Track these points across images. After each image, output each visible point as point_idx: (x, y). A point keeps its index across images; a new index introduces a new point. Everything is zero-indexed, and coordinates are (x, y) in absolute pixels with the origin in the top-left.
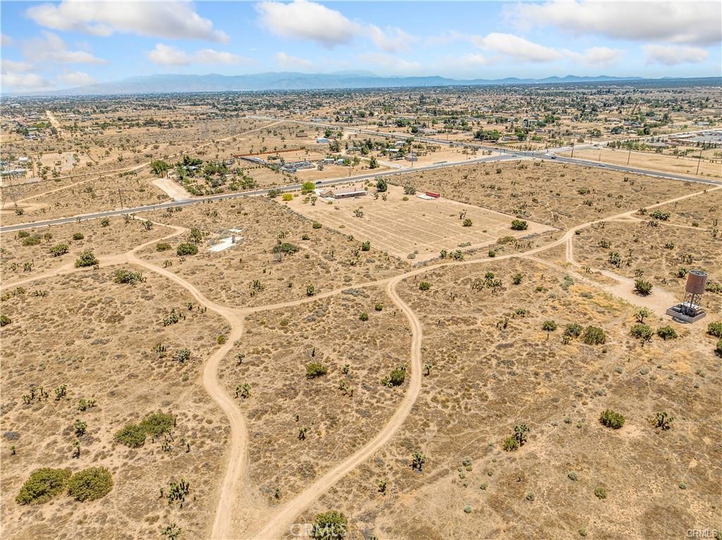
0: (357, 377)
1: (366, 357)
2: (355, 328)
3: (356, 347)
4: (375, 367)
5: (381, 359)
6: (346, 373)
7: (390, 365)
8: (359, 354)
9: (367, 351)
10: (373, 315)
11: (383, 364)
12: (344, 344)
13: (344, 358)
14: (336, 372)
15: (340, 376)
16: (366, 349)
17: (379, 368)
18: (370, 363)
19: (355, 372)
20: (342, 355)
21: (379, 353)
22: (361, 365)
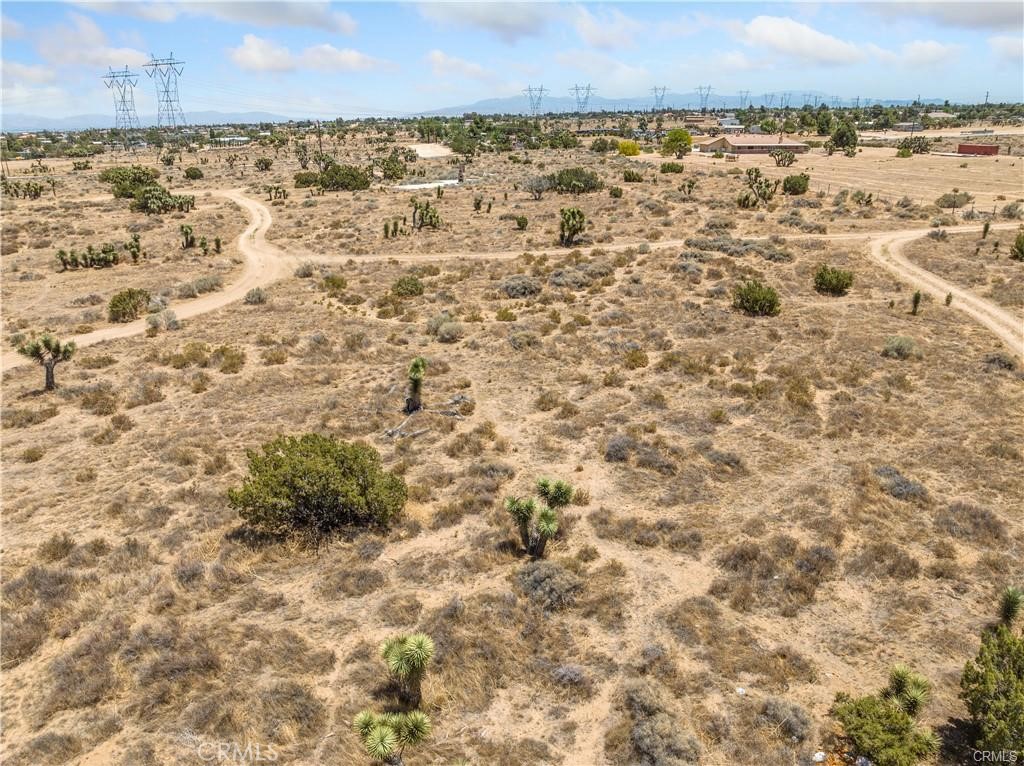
0: (609, 610)
1: (731, 466)
2: (702, 333)
3: (678, 403)
4: (787, 547)
5: (842, 498)
6: (537, 551)
7: (925, 559)
8: (685, 443)
9: (744, 431)
10: (801, 303)
11: (852, 539)
12: (612, 382)
13: (578, 447)
14: (474, 524)
15: (472, 567)
16: (738, 422)
17: (817, 566)
18: (749, 514)
19: (610, 551)
20: (574, 433)
21: (824, 458)
22: (672, 514)
